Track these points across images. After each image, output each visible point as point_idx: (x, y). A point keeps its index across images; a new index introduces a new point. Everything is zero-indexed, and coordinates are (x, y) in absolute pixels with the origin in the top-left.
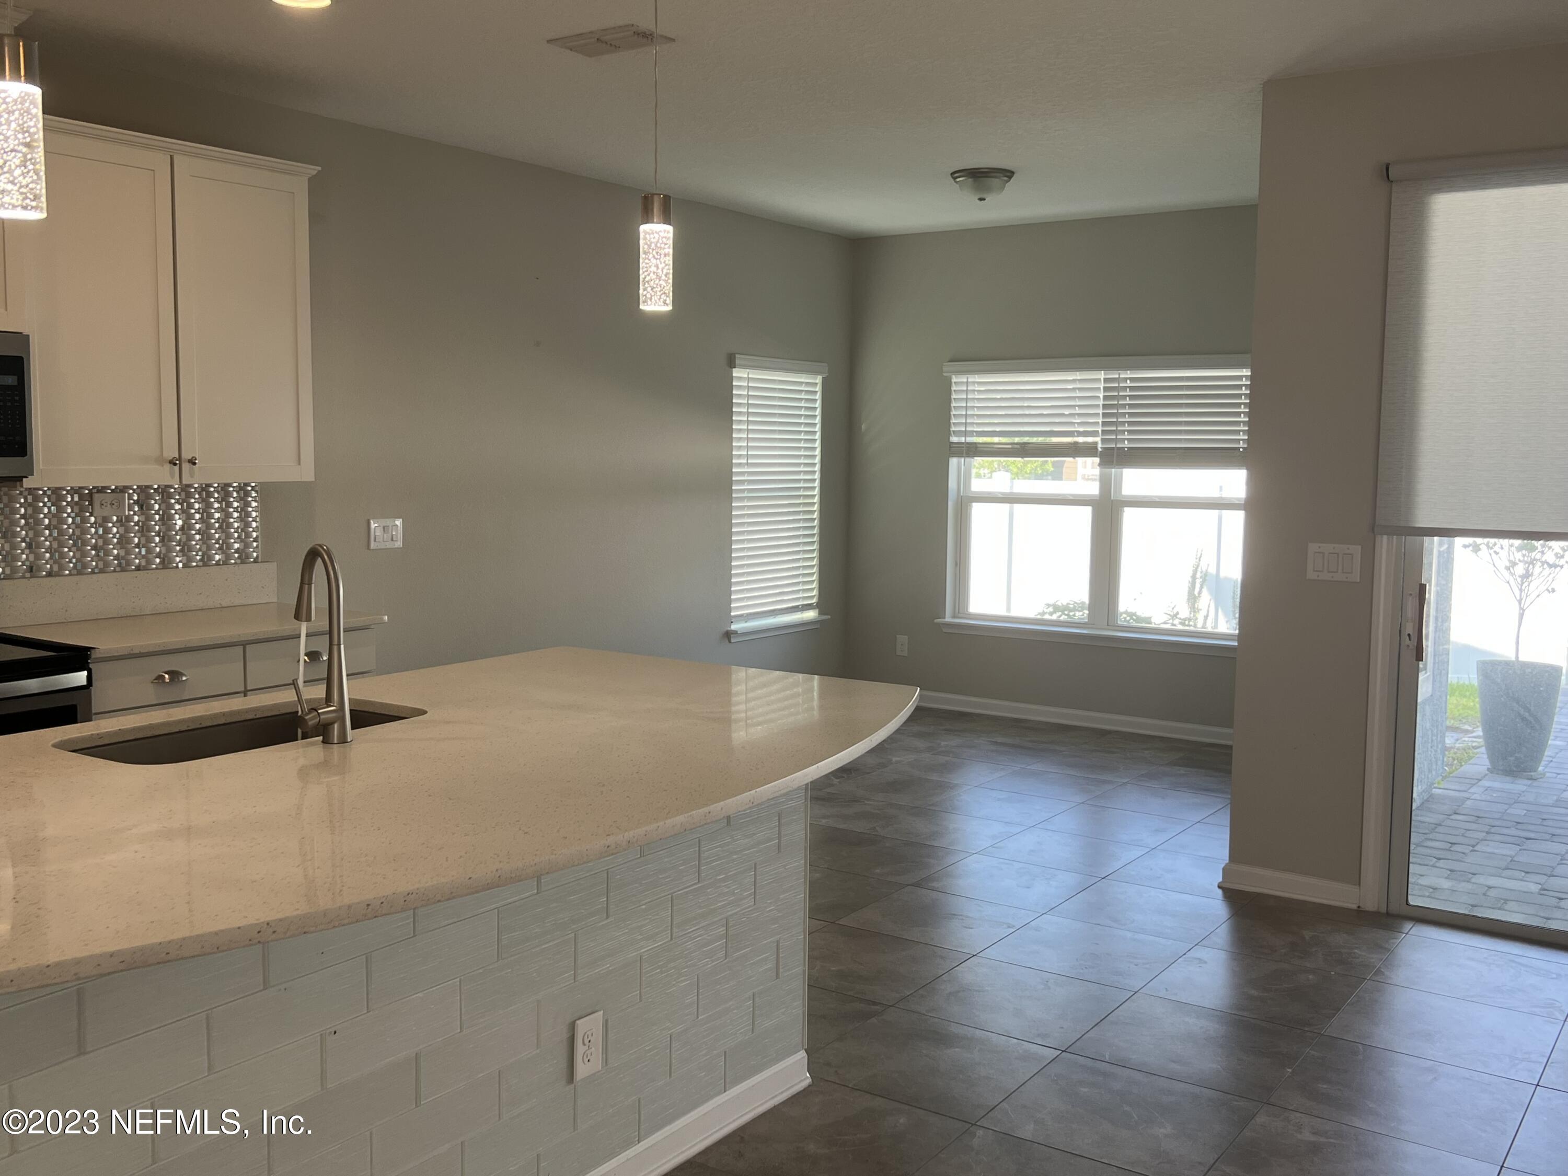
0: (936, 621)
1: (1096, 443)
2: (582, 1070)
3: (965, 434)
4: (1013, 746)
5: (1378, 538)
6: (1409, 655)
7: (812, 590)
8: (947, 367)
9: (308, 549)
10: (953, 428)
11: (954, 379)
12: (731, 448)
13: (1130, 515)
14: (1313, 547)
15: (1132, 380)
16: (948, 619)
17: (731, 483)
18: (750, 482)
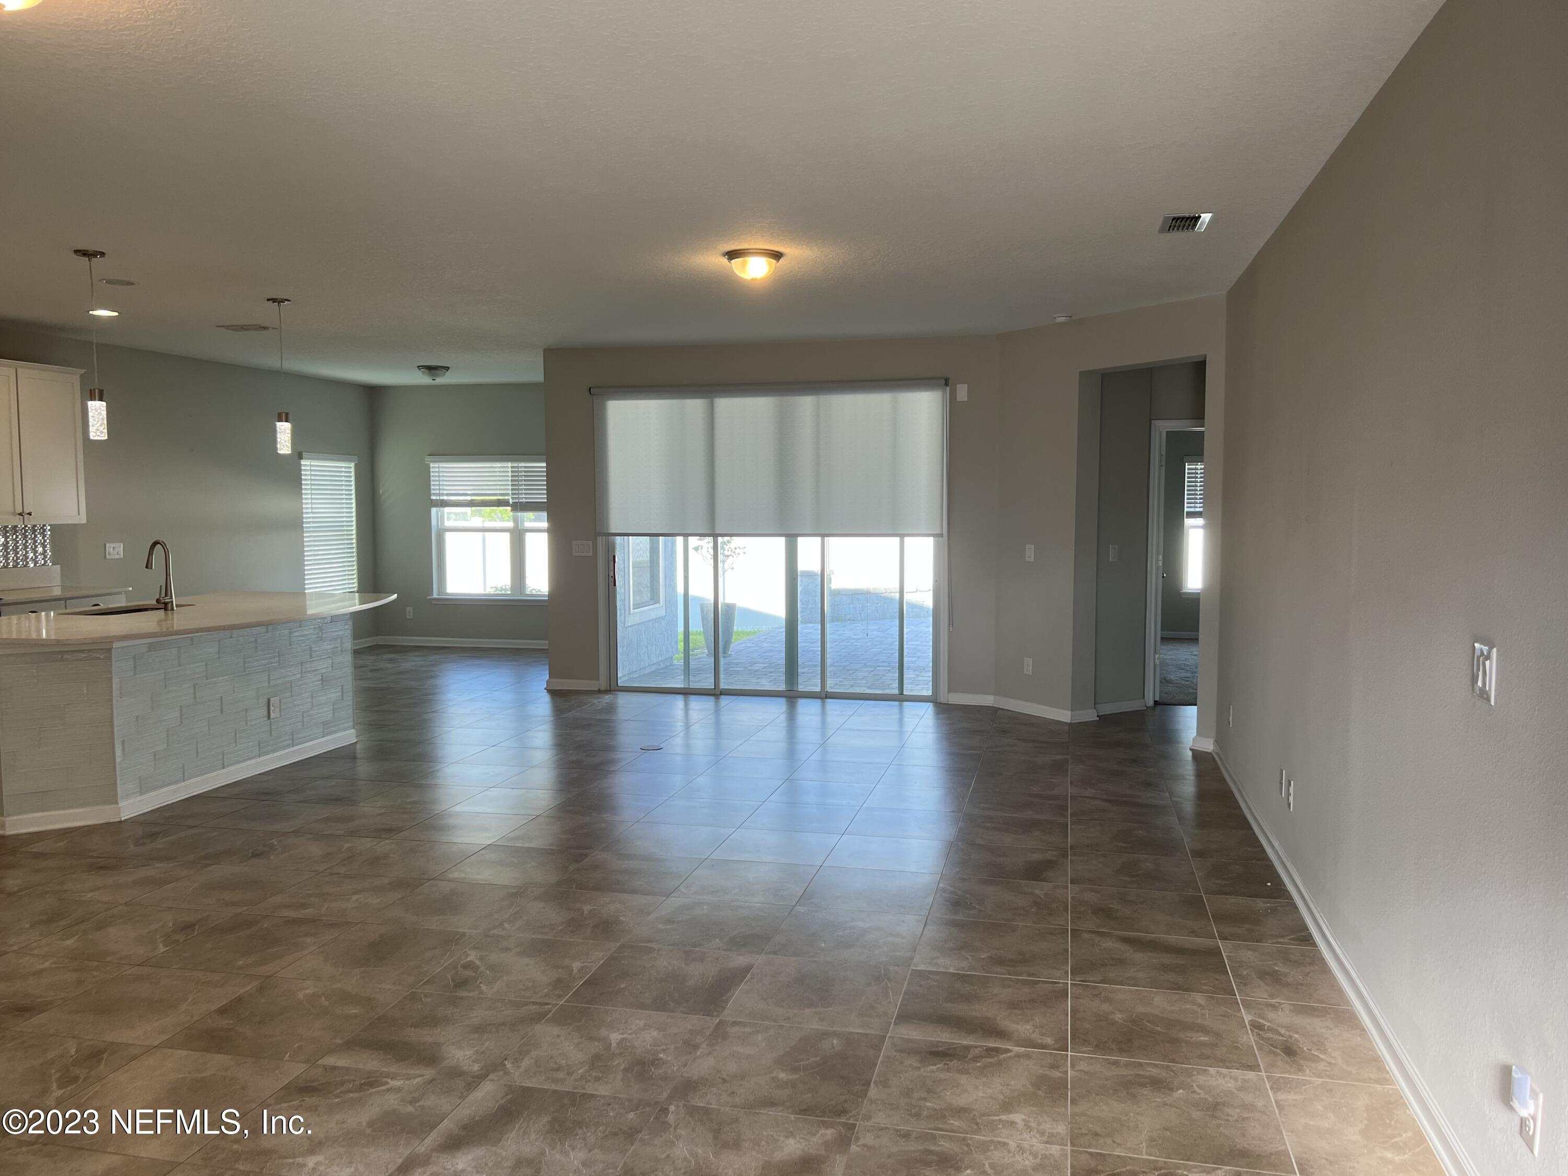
0: (429, 597)
1: (509, 500)
2: (272, 715)
3: (439, 495)
4: (469, 657)
5: (598, 538)
6: (611, 584)
7: (354, 583)
8: (427, 459)
9: (154, 540)
10: (432, 492)
11: (432, 465)
12: (302, 503)
14: (574, 543)
15: (525, 467)
16: (435, 596)
17: (303, 523)
18: (314, 522)
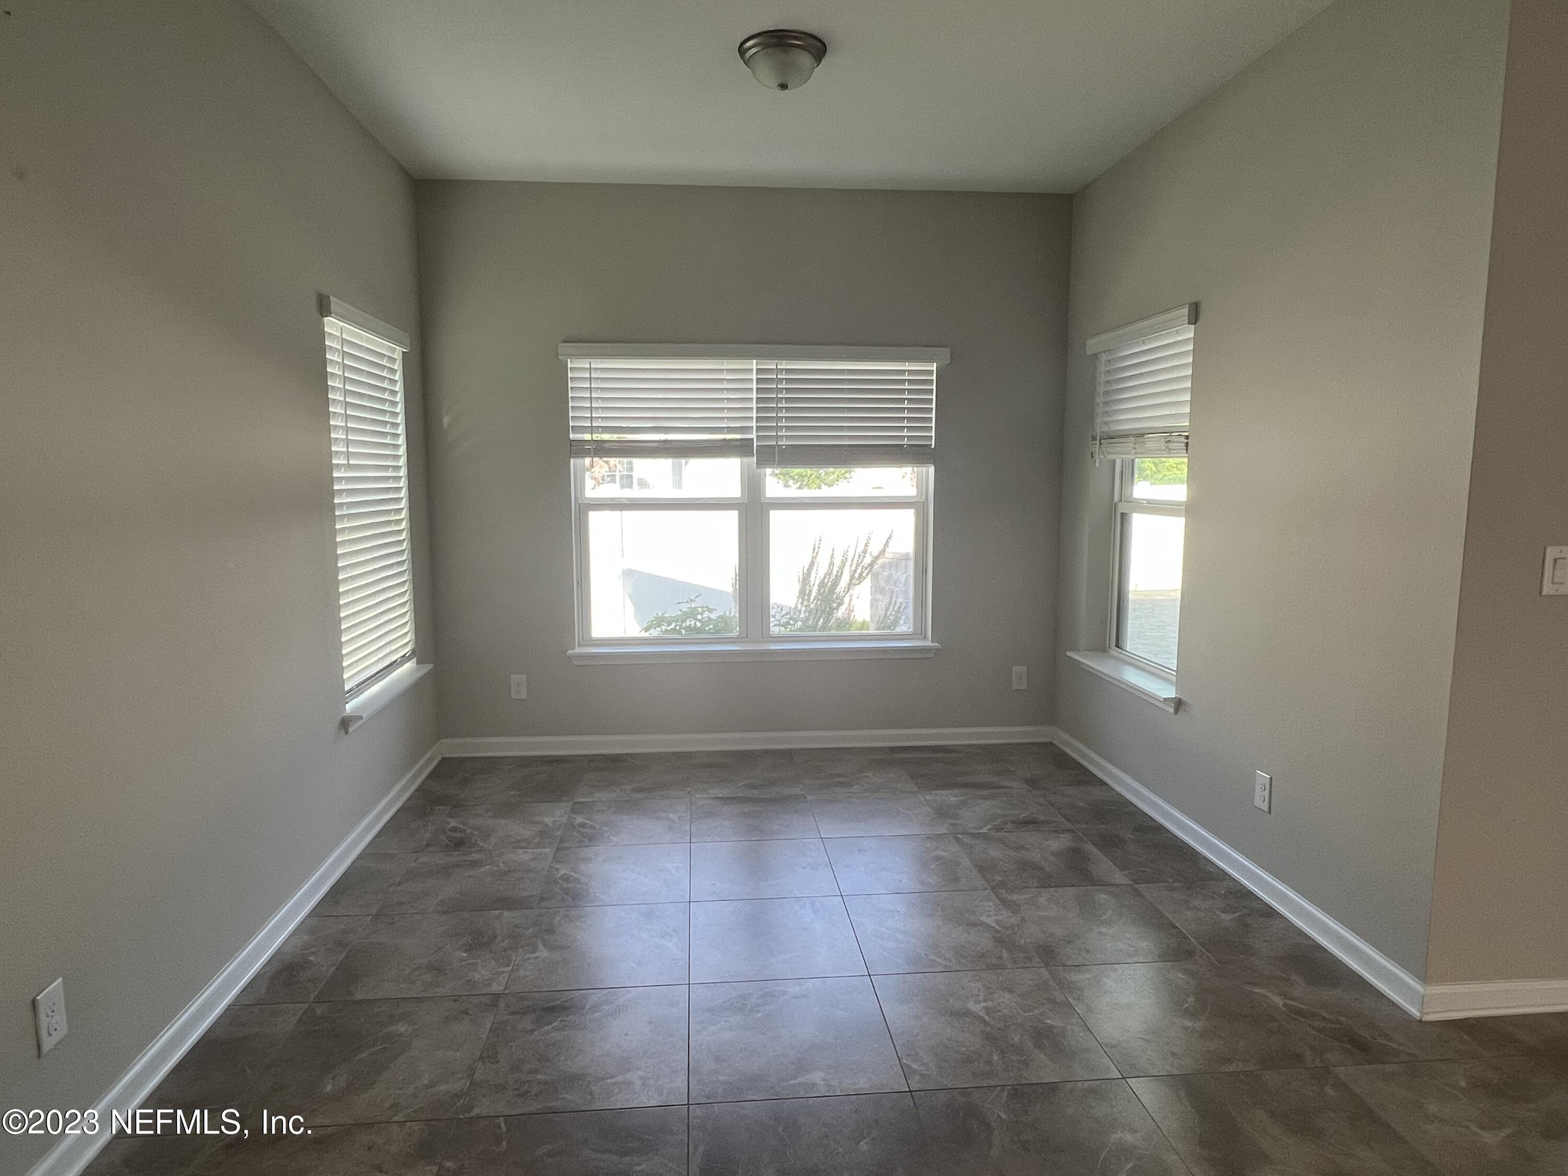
1: (751, 441)
3: (588, 429)
8: (563, 348)
10: (573, 423)
11: (572, 364)
12: (330, 441)
13: (776, 517)
16: (577, 649)
